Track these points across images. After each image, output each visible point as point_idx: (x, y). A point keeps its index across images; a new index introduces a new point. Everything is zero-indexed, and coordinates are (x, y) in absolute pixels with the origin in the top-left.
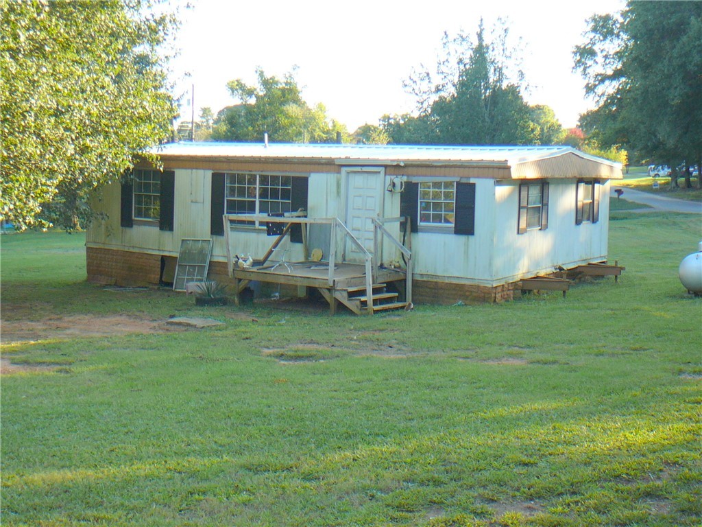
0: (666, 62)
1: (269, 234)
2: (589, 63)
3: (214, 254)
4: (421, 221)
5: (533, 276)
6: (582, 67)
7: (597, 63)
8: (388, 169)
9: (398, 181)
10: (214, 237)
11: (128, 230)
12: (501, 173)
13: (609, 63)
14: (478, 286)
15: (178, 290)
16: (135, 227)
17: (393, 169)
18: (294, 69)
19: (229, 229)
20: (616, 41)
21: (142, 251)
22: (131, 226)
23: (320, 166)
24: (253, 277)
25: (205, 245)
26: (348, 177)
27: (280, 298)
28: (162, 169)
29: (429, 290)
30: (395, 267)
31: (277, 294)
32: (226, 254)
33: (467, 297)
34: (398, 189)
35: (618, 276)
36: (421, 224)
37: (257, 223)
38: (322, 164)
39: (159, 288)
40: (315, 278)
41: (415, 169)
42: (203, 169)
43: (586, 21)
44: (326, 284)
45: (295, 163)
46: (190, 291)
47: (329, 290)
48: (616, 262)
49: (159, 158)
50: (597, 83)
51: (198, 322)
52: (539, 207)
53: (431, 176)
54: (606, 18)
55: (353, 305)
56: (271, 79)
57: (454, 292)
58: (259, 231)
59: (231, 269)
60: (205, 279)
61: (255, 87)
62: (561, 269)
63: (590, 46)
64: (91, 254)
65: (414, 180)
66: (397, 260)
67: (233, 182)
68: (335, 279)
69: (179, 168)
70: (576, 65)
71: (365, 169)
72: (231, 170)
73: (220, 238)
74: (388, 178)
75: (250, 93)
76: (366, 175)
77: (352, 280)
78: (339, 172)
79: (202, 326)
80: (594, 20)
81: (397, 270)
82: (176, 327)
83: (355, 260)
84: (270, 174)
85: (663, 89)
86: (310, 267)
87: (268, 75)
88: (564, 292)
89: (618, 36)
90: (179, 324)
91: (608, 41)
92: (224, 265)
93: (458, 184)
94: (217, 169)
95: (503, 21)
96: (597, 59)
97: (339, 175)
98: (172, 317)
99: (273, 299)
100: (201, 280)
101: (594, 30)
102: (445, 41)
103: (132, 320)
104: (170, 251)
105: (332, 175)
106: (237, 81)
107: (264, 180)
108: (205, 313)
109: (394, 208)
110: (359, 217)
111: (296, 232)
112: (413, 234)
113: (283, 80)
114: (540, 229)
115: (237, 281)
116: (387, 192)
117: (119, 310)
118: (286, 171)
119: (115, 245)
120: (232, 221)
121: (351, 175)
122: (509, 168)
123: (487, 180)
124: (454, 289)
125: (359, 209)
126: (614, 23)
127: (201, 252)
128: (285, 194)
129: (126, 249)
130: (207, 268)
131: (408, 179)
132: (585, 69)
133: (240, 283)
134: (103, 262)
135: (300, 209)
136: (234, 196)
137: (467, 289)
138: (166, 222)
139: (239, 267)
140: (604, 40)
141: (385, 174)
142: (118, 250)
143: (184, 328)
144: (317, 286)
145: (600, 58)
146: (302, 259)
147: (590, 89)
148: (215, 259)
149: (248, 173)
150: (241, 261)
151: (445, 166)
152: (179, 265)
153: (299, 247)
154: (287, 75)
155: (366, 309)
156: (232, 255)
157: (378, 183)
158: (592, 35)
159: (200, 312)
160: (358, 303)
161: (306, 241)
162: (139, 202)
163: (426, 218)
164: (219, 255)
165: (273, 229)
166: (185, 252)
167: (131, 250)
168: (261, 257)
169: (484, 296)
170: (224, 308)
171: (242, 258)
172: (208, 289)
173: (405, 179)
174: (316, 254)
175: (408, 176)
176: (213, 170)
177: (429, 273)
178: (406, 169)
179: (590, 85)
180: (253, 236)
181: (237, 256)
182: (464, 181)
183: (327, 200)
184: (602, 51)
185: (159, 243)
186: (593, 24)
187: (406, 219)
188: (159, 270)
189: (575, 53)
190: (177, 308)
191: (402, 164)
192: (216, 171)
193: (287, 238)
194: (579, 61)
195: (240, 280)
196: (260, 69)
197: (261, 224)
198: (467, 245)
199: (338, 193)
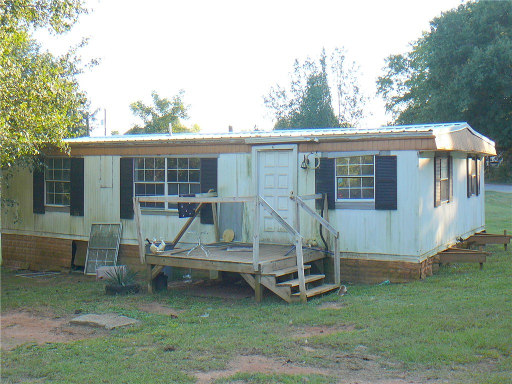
0: (456, 81)
1: (181, 217)
2: (388, 89)
3: (124, 237)
4: (338, 198)
5: (445, 249)
6: (383, 92)
7: (393, 89)
8: (301, 145)
9: (312, 157)
10: (124, 221)
11: (40, 216)
12: (425, 144)
13: (402, 89)
14: (403, 263)
15: (88, 274)
16: (46, 213)
17: (306, 146)
18: (181, 93)
19: (140, 212)
20: (406, 74)
21: (54, 236)
22: (43, 212)
23: (230, 147)
24: (168, 263)
25: (115, 228)
26: (258, 156)
27: (193, 282)
28: (69, 153)
29: (349, 268)
30: (312, 246)
31: (188, 276)
32: (136, 238)
33: (391, 274)
34: (312, 165)
35: (508, 244)
36: (339, 201)
37: (166, 205)
38: (232, 144)
39: (70, 272)
40: (238, 263)
41: (330, 145)
42: (112, 155)
43: (385, 60)
44: (250, 269)
45: (203, 145)
46: (100, 277)
47: (254, 275)
48: (505, 231)
49: (68, 144)
50: (394, 103)
51: (106, 320)
52: (447, 180)
53: (347, 151)
54: (399, 57)
55: (281, 291)
56: (163, 100)
57: (376, 270)
58: (168, 214)
59: (142, 254)
60: (115, 263)
61: (152, 107)
62: (461, 240)
63: (388, 77)
64: (5, 240)
65: (330, 156)
66: (313, 238)
67: (141, 166)
68: (260, 263)
69: (88, 155)
70: (378, 91)
71: (276, 147)
72: (139, 155)
73: (129, 222)
74: (302, 155)
75: (148, 111)
76: (277, 153)
77: (277, 263)
78: (249, 152)
79: (112, 327)
80: (391, 59)
81: (314, 248)
82: (81, 328)
83: (268, 240)
84: (178, 157)
85: (453, 101)
86: (226, 249)
87: (161, 98)
88: (481, 264)
89: (407, 70)
90: (85, 324)
91: (400, 73)
92: (136, 248)
93: (378, 157)
94: (125, 155)
95: (339, 51)
96: (393, 86)
97: (249, 155)
98: (78, 312)
99: (185, 282)
100: (112, 264)
101: (391, 66)
102: (296, 67)
103: (32, 318)
104: (81, 236)
105: (242, 155)
106: (138, 102)
107: (172, 162)
108: (116, 305)
109: (308, 185)
110: (271, 196)
111: (206, 214)
112: (329, 211)
113: (172, 101)
114: (448, 202)
115: (150, 267)
116: (301, 170)
117: (19, 304)
118: (194, 153)
119: (28, 231)
120: (142, 204)
121: (261, 154)
122: (433, 138)
123: (410, 152)
124: (376, 267)
125: (272, 188)
126: (405, 60)
127: (111, 235)
128: (194, 177)
129: (39, 235)
130: (117, 251)
131: (322, 155)
132: (385, 94)
133: (153, 269)
134: (17, 248)
135: (210, 190)
136: (143, 180)
137: (390, 265)
138: (77, 208)
139: (151, 252)
140: (397, 73)
141: (298, 151)
142: (31, 236)
143: (90, 330)
144: (239, 271)
145: (395, 86)
146: (213, 240)
147: (389, 107)
148: (125, 243)
149: (156, 156)
150: (153, 245)
151: (363, 140)
152: (90, 249)
153: (209, 228)
154: (176, 98)
155: (298, 296)
156: (143, 238)
157: (291, 161)
158: (389, 69)
159: (111, 305)
160: (288, 289)
161: (217, 223)
162: (51, 189)
163: (344, 195)
164: (129, 239)
165: (185, 210)
166: (96, 236)
167: (44, 235)
168: (172, 240)
169: (410, 273)
170: (136, 296)
171: (154, 243)
172: (118, 275)
173: (319, 155)
174: (228, 235)
175: (322, 152)
176: (121, 155)
177: (348, 251)
178: (321, 145)
179: (389, 105)
180: (163, 218)
181: (147, 240)
182: (384, 154)
183: (237, 180)
184: (396, 81)
185: (71, 228)
186: (389, 62)
187: (324, 196)
188: (71, 254)
189: (378, 82)
190: (86, 299)
191: (316, 140)
192: (124, 157)
193: (197, 219)
194: (380, 88)
195: (153, 266)
196: (155, 93)
197: (171, 206)
198: (389, 221)
199: (249, 173)
